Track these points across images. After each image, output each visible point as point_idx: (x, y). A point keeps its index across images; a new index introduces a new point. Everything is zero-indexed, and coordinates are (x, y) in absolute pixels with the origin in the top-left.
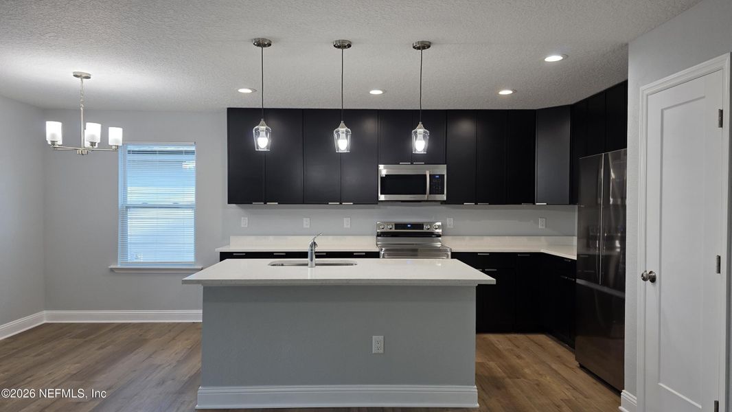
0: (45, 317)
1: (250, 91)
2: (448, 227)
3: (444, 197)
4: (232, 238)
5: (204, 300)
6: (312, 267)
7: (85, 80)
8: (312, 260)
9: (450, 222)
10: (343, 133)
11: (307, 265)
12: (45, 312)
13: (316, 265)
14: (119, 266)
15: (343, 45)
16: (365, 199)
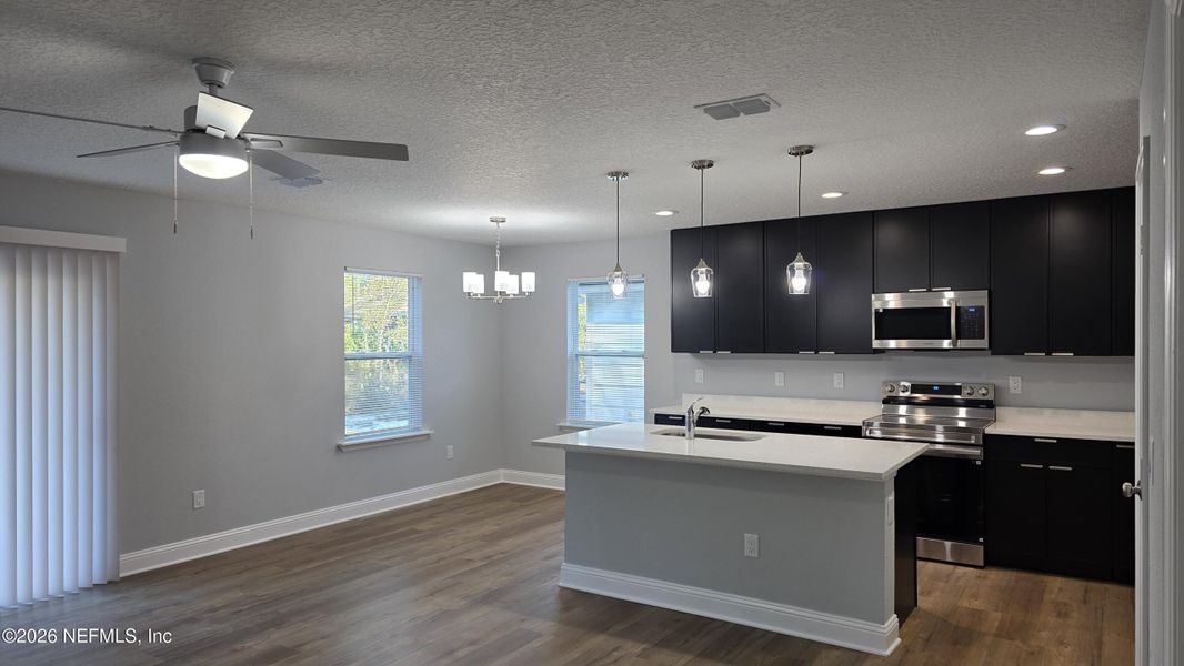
0: (501, 476)
1: (670, 213)
2: (1012, 391)
3: (984, 343)
4: (684, 395)
5: (567, 467)
6: (689, 438)
7: (500, 224)
8: (689, 430)
9: (1014, 385)
10: (702, 273)
11: (684, 435)
12: (502, 471)
13: (696, 436)
14: (568, 424)
15: (702, 165)
16: (852, 345)
